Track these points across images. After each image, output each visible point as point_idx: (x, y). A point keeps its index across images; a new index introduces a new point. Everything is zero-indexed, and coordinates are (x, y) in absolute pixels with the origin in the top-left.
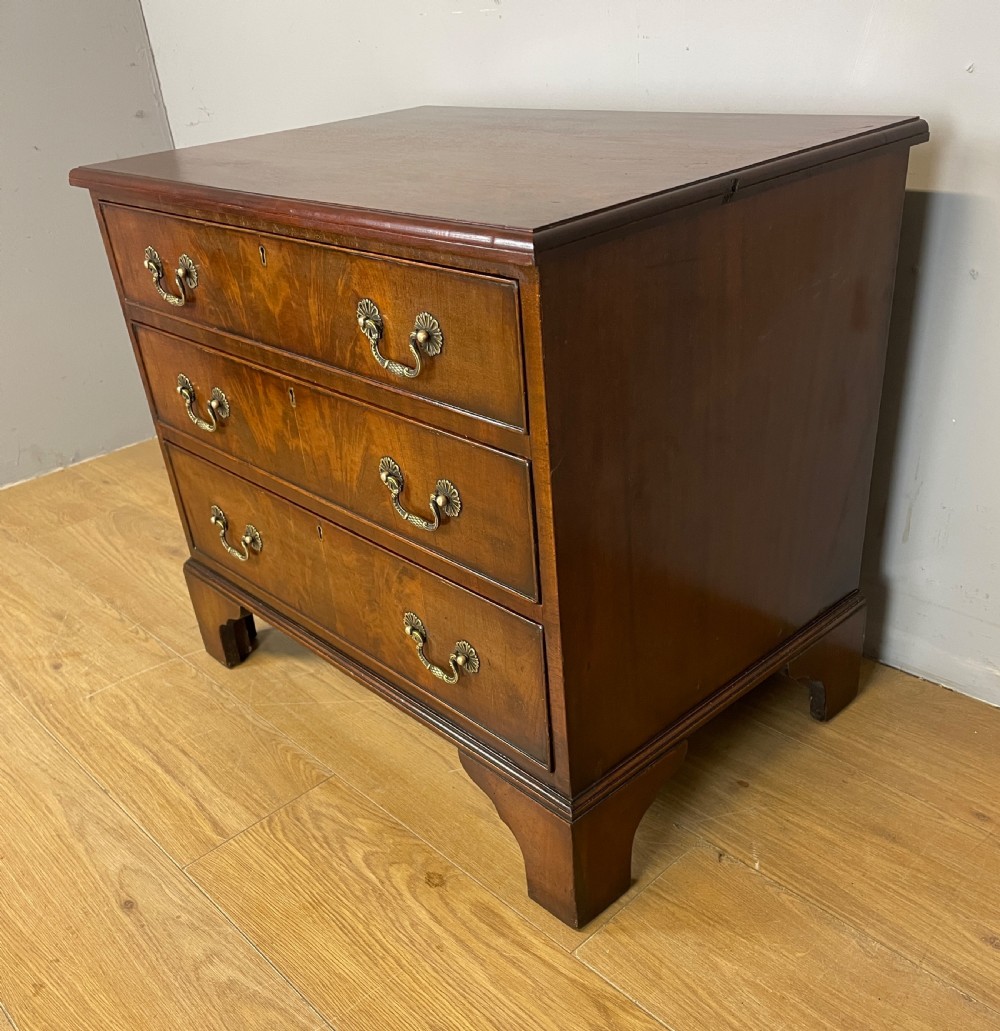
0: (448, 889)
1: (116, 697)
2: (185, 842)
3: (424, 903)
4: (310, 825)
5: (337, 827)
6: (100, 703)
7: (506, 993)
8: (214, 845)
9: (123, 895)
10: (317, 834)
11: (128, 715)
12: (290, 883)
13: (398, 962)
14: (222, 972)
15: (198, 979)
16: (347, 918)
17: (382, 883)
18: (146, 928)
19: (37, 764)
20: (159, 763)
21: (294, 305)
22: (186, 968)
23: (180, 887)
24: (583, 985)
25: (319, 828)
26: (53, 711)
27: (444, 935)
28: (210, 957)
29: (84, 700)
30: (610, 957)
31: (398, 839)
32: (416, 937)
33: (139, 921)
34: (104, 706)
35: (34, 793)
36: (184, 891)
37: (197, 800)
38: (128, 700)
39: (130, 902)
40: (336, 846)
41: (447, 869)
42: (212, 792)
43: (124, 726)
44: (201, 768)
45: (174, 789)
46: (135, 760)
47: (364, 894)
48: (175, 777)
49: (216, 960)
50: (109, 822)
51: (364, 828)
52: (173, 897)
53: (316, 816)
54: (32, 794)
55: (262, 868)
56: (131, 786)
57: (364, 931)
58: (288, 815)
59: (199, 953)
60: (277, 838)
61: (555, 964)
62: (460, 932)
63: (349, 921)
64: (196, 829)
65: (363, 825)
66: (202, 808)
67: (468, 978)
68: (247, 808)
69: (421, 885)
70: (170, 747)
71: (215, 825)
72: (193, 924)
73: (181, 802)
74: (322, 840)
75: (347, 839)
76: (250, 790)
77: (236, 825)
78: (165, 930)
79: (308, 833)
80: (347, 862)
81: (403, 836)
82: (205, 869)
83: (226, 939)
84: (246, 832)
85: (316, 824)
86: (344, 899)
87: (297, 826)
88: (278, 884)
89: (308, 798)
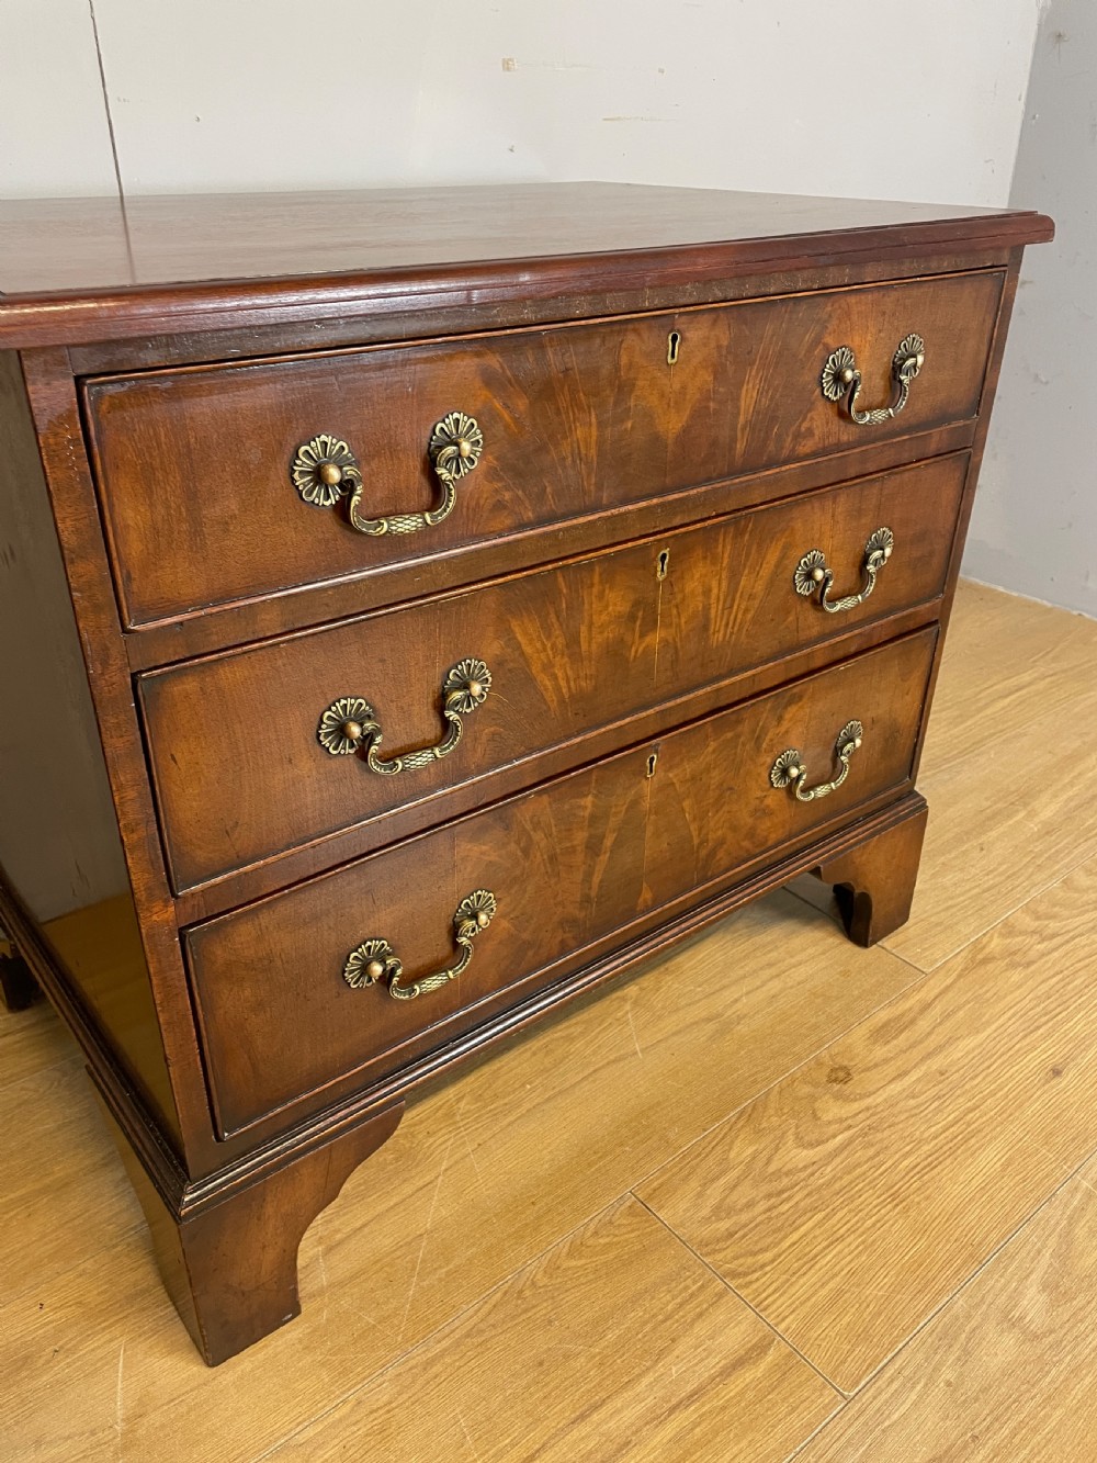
0: (853, 1064)
2: (784, 1409)
3: (874, 1087)
4: (744, 1217)
7: (988, 1023)
8: (790, 1354)
10: (762, 1206)
12: (863, 1233)
14: (1033, 1303)
15: (1051, 1332)
16: (914, 1163)
17: (850, 1127)
18: (976, 1431)
22: (1039, 1352)
23: (884, 1396)
24: (963, 971)
25: (750, 1205)
27: (923, 1068)
28: (1010, 1321)
30: (926, 949)
31: (772, 1112)
32: (930, 1094)
33: (965, 1447)
36: (895, 1386)
37: (673, 1409)
40: (785, 1181)
41: (820, 1064)
42: (651, 1384)
47: (872, 1145)
49: (1016, 1313)
51: (750, 1150)
52: (909, 1403)
53: (719, 1211)
55: (836, 1275)
57: (932, 1144)
58: (720, 1251)
59: (1009, 1340)
60: (773, 1261)
61: (942, 987)
62: (916, 1054)
63: (919, 1160)
64: (750, 1395)
65: (742, 1150)
66: (693, 1397)
68: (700, 1315)
69: (848, 1089)
71: (739, 1363)
72: (959, 1359)
73: (677, 1439)
74: (773, 1200)
75: (772, 1168)
76: (654, 1316)
77: (743, 1327)
78: (976, 1400)
79: (758, 1220)
80: (815, 1167)
81: (765, 1108)
82: (843, 1362)
83: (978, 1305)
84: (759, 1309)
85: (741, 1210)
86: (883, 1168)
87: (744, 1236)
88: (866, 1249)
89: (682, 1224)
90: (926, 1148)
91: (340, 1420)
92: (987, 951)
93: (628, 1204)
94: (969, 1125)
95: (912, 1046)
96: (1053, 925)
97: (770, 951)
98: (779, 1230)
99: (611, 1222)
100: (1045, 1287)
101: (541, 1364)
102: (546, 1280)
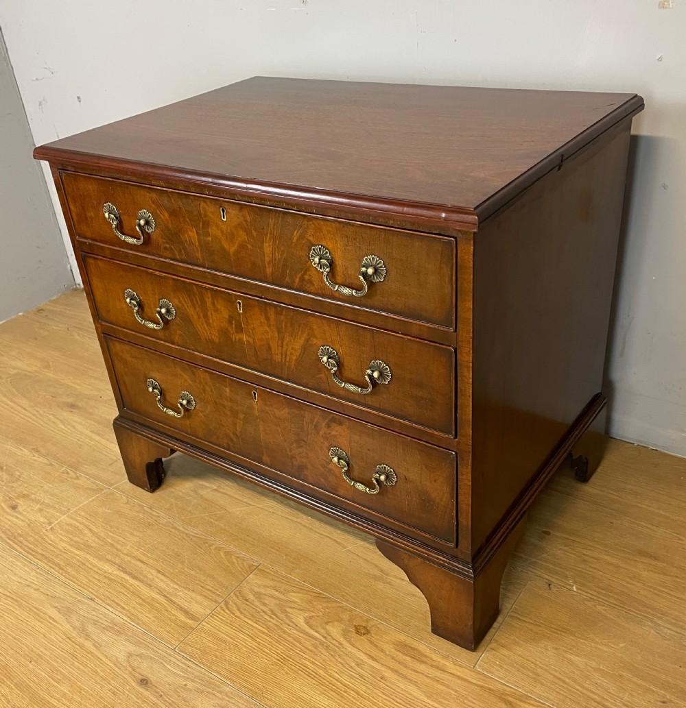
0: (373, 635)
1: (71, 525)
2: (168, 629)
3: (360, 648)
4: (257, 603)
5: (278, 602)
6: (60, 531)
8: (192, 628)
9: (137, 675)
10: (265, 609)
11: (86, 539)
12: (259, 648)
13: (358, 693)
16: (309, 667)
17: (325, 638)
18: (164, 697)
19: (28, 586)
20: (125, 572)
21: (249, 246)
23: (177, 662)
24: (490, 689)
25: (265, 605)
26: (25, 543)
27: (383, 669)
29: (46, 530)
30: (501, 666)
31: (324, 605)
32: (363, 673)
33: (157, 693)
34: (64, 534)
35: (36, 608)
36: (183, 666)
37: (165, 596)
38: (81, 527)
39: (144, 680)
40: (282, 616)
41: (367, 621)
42: (173, 588)
43: (87, 547)
44: (159, 572)
45: (145, 590)
46: (106, 572)
47: (315, 648)
48: (141, 581)
50: (104, 622)
51: (297, 600)
52: (176, 671)
53: (259, 596)
54: (35, 610)
55: (233, 640)
56: (110, 592)
58: (238, 598)
60: (236, 616)
62: (393, 665)
63: (312, 669)
64: (173, 618)
65: (295, 597)
66: (171, 601)
67: (410, 696)
68: (206, 597)
69: (354, 635)
70: (129, 559)
71: (186, 613)
72: (198, 689)
73: (153, 599)
75: (288, 609)
76: (203, 583)
77: (202, 611)
78: (179, 696)
79: (258, 609)
80: (294, 626)
81: (326, 602)
82: (191, 646)
83: (227, 696)
84: (211, 615)
85: (261, 602)
86: (301, 654)
87: (247, 605)
88: (250, 650)
89: (248, 583)
90: (321, 672)
93: (255, 564)
99: (244, 561)
102: (213, 549)
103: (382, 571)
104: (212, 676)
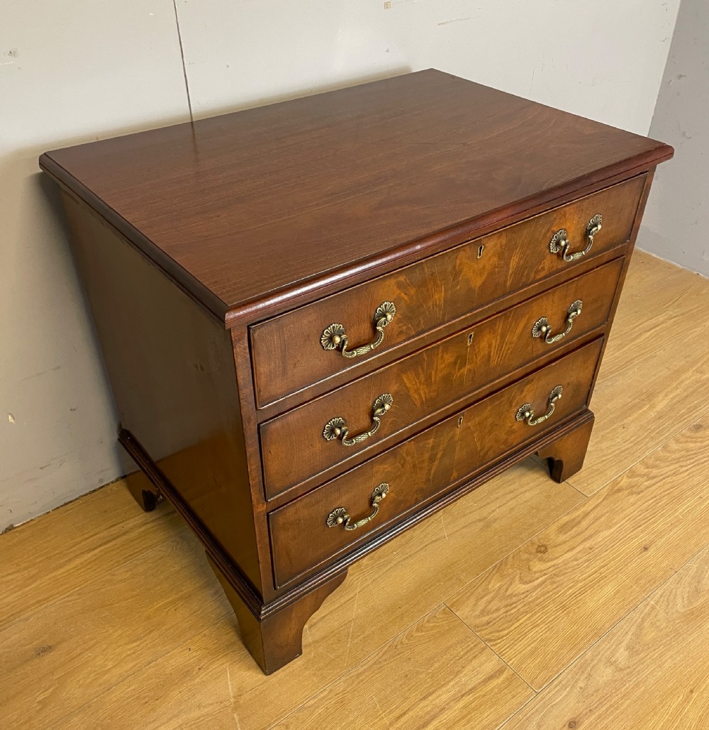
0: (548, 543)
2: (510, 696)
3: (558, 555)
4: (495, 615)
5: (497, 599)
7: (616, 523)
8: (513, 674)
10: (502, 611)
12: (549, 623)
13: (603, 567)
14: (622, 655)
15: (629, 667)
16: (574, 591)
17: (545, 574)
18: (592, 708)
22: (622, 676)
23: (553, 692)
25: (497, 610)
27: (582, 546)
28: (609, 662)
30: (588, 484)
31: (509, 566)
32: (584, 558)
33: (586, 714)
36: (558, 688)
37: (462, 696)
39: (570, 724)
40: (514, 599)
41: (533, 544)
42: (454, 685)
44: (425, 698)
45: (448, 716)
47: (554, 583)
48: (433, 718)
49: (613, 659)
51: (499, 584)
52: (563, 695)
53: (483, 613)
55: (535, 641)
57: (583, 583)
58: (484, 630)
59: (609, 671)
60: (507, 634)
61: (595, 505)
62: (579, 539)
63: (576, 590)
64: (496, 690)
65: (495, 584)
66: (471, 691)
68: (475, 657)
69: (545, 556)
71: (491, 678)
72: (586, 678)
73: (465, 707)
74: (508, 608)
75: (508, 593)
76: (455, 657)
77: (493, 662)
78: (593, 695)
80: (528, 593)
81: (506, 564)
82: (536, 678)
83: (596, 656)
84: (500, 655)
85: (494, 612)
86: (559, 594)
87: (495, 623)
88: (549, 630)
89: (467, 618)
90: (580, 584)
91: (324, 698)
92: (619, 485)
93: (443, 608)
94: (601, 574)
95: (578, 535)
96: (655, 472)
97: (511, 485)
98: (511, 621)
99: (435, 617)
100: (627, 648)
101: (406, 676)
102: (407, 641)
103: (480, 520)
104: (574, 664)
